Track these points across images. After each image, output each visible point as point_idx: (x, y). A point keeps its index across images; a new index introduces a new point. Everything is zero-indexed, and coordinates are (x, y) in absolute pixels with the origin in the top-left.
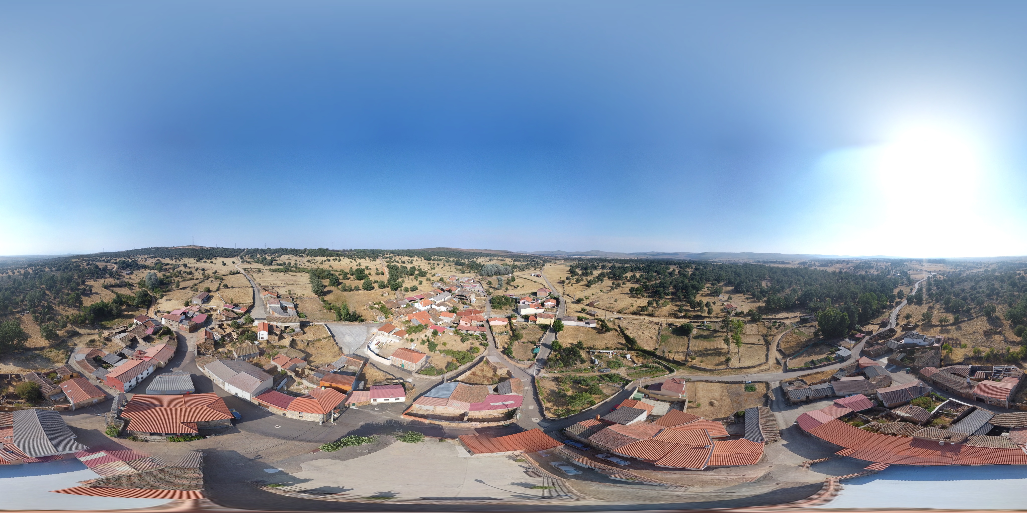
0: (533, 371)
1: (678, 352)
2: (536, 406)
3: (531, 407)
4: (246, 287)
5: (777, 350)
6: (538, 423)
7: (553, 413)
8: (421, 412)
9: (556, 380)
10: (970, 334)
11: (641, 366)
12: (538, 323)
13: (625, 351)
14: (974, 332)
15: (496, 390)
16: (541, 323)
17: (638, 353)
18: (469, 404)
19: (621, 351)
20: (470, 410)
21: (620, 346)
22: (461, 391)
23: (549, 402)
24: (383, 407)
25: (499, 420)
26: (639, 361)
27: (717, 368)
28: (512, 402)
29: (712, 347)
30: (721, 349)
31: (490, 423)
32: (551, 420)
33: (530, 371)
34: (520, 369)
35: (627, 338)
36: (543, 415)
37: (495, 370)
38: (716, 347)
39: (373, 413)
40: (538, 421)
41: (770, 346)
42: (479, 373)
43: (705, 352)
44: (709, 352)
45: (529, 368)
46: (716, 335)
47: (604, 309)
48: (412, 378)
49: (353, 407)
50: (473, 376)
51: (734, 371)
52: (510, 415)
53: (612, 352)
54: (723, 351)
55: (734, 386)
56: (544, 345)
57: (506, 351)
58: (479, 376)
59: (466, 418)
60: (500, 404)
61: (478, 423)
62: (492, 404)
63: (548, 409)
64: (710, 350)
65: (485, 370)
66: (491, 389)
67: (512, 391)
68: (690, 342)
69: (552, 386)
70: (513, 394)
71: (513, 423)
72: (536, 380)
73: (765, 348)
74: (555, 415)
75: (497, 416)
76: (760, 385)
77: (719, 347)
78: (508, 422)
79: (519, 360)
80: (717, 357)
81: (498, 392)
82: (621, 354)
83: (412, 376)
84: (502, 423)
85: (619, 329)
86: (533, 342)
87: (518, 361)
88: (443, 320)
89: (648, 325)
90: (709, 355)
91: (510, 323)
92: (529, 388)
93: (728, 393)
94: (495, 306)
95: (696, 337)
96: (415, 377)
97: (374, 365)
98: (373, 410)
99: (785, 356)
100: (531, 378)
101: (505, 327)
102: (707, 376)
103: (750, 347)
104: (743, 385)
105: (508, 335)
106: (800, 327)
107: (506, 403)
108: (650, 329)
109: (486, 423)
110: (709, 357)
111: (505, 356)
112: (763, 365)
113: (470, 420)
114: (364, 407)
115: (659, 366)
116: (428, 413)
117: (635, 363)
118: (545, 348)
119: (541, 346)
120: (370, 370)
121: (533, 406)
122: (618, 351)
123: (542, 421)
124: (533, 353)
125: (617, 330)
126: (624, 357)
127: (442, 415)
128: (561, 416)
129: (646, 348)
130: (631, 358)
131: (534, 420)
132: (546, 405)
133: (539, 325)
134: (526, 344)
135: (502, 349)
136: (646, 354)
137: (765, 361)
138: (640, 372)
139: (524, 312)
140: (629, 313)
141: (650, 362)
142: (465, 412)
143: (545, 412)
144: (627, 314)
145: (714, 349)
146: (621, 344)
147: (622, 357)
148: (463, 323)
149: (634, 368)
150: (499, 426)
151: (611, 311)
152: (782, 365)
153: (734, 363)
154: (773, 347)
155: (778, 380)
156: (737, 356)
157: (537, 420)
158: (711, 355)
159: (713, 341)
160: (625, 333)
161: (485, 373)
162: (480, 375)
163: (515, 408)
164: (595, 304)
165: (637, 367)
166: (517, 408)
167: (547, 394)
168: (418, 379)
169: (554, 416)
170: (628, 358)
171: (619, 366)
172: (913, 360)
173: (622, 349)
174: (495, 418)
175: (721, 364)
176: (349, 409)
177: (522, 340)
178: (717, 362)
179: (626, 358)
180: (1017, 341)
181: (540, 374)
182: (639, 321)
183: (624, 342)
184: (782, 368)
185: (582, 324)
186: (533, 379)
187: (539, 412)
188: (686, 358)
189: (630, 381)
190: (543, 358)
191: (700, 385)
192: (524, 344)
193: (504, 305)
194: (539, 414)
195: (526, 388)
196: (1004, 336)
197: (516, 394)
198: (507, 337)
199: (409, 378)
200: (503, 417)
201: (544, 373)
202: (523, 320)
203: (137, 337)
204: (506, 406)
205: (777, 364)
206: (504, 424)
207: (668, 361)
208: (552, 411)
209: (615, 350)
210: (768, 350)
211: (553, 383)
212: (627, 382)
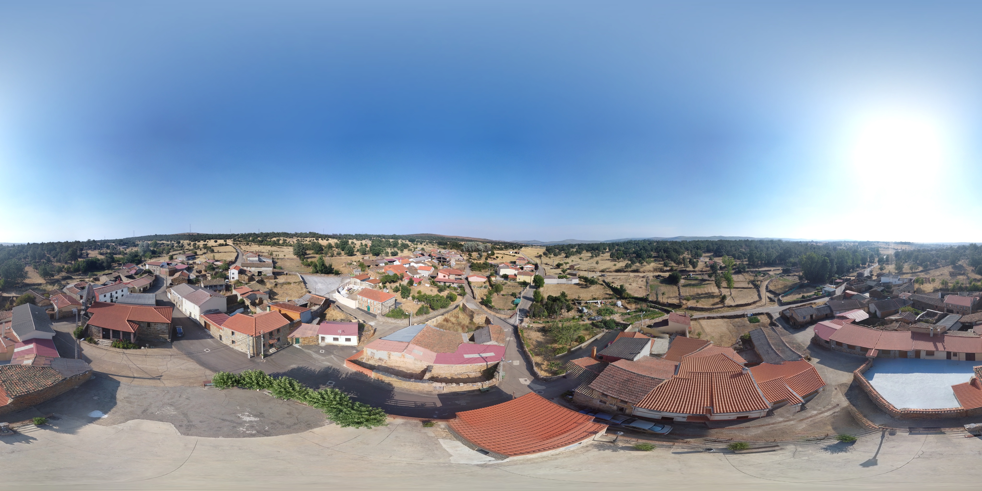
0: (515, 320)
1: (670, 297)
2: (523, 361)
3: (516, 363)
4: (231, 252)
5: (767, 291)
6: (529, 386)
7: (545, 371)
8: (371, 362)
9: (543, 330)
10: (938, 276)
11: (634, 312)
12: (518, 280)
13: (614, 300)
14: (942, 274)
15: (472, 339)
16: (520, 281)
17: (629, 301)
18: (434, 354)
19: (610, 300)
20: (436, 362)
21: (607, 296)
22: (428, 335)
23: (537, 355)
24: (330, 349)
25: (474, 380)
26: (633, 307)
27: (714, 307)
28: (492, 354)
29: (704, 292)
30: (713, 293)
31: (462, 385)
32: (545, 381)
33: (512, 321)
34: (500, 318)
35: (614, 290)
36: (533, 374)
37: (472, 317)
38: (707, 292)
39: (315, 355)
40: (528, 382)
41: (760, 289)
42: (453, 320)
43: (698, 296)
44: (702, 296)
45: (510, 318)
46: (704, 283)
47: (585, 271)
48: (376, 321)
49: (297, 346)
50: (445, 323)
51: (731, 309)
52: (489, 373)
53: (600, 301)
54: (715, 294)
55: (737, 320)
56: (525, 298)
57: (486, 303)
58: (453, 324)
59: (427, 376)
60: (476, 356)
61: (444, 384)
62: (466, 356)
63: (538, 365)
64: (702, 294)
65: (460, 316)
66: (466, 337)
67: (492, 338)
68: (680, 289)
69: (538, 337)
70: (493, 343)
71: (493, 387)
72: (519, 329)
73: (755, 290)
74: (549, 373)
75: (473, 375)
76: (762, 316)
77: (710, 291)
78: (487, 385)
79: (499, 309)
80: (711, 299)
81: (474, 341)
82: (610, 303)
83: (376, 320)
84: (478, 386)
85: (604, 284)
86: (514, 295)
87: (497, 310)
88: (420, 274)
89: (634, 279)
90: (702, 298)
91: (489, 281)
92: (512, 339)
93: (735, 327)
94: (474, 268)
95: (685, 286)
96: (379, 321)
97: (339, 307)
98: (317, 352)
99: (776, 294)
100: (513, 328)
101: (484, 283)
102: (706, 314)
103: (741, 291)
104: (746, 319)
105: (487, 289)
106: (784, 276)
107: (484, 355)
108: (637, 281)
109: (454, 385)
110: (702, 299)
111: (484, 307)
112: (758, 303)
113: (434, 379)
114: (309, 347)
115: (655, 309)
116: (380, 364)
117: (628, 309)
118: (526, 300)
119: (522, 298)
120: (332, 311)
121: (518, 361)
122: (606, 301)
123: (532, 382)
124: (513, 304)
125: (602, 284)
126: (615, 305)
127: (397, 368)
128: (558, 374)
129: (636, 296)
130: (622, 305)
131: (522, 380)
132: (536, 359)
133: (518, 282)
134: (506, 297)
135: (480, 300)
136: (637, 300)
137: (758, 299)
138: (636, 316)
139: (503, 272)
140: (612, 271)
141: (644, 306)
142: (428, 367)
143: (535, 369)
144: (611, 272)
145: (706, 294)
146: (610, 295)
147: (612, 305)
148: (440, 276)
149: (629, 314)
150: (473, 391)
151: (593, 271)
152: (776, 301)
153: (728, 302)
154: (763, 290)
155: (777, 312)
156: (730, 297)
157: (526, 380)
158: (705, 297)
159: (703, 288)
160: (611, 285)
161: (460, 320)
162: (454, 322)
163: (497, 362)
164: (575, 267)
165: (631, 312)
166: (498, 363)
167: (534, 346)
168: (381, 323)
169: (548, 375)
170: (619, 306)
171: (612, 313)
172: (892, 292)
173: (611, 299)
174: (469, 378)
175: (717, 303)
176: (291, 347)
177: (502, 293)
178: (713, 303)
179: (617, 306)
180: (978, 279)
181: (523, 324)
182: (623, 277)
183: (612, 293)
184: (776, 303)
185: (564, 281)
186: (516, 329)
187: (527, 369)
188: (680, 301)
189: (629, 325)
190: (525, 308)
191: (704, 322)
192: (504, 297)
193: (484, 269)
194: (527, 373)
195: (508, 339)
196: (967, 276)
197: (496, 343)
198: (486, 290)
199: (372, 321)
200: (480, 377)
201: (527, 322)
202: (503, 279)
203: (121, 276)
204: (485, 359)
205: (770, 301)
206: (481, 388)
207: (663, 305)
208: (543, 367)
209: (603, 299)
210: (758, 291)
211: (539, 334)
212: (626, 326)
